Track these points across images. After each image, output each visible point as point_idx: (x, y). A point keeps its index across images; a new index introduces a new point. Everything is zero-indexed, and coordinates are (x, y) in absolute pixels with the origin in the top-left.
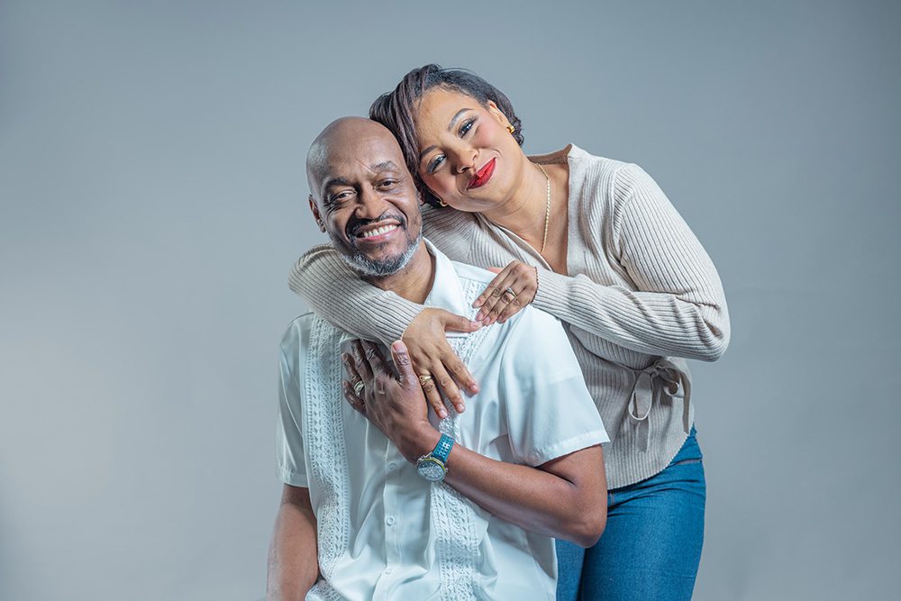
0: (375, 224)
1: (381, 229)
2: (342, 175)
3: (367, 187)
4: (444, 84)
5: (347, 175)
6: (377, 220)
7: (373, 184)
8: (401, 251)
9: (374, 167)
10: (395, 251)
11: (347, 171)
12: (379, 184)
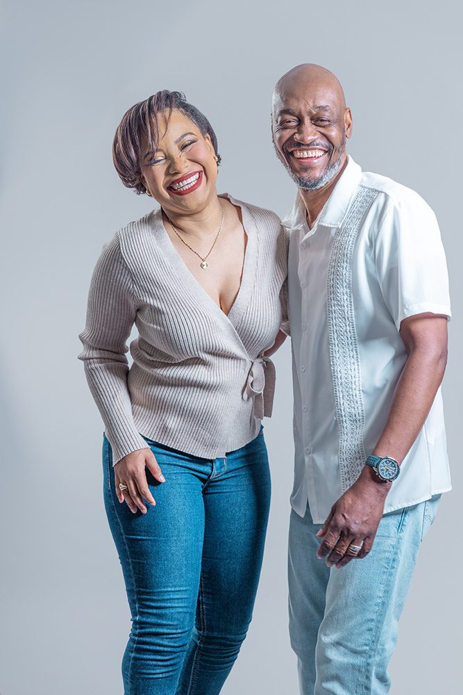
0: (306, 147)
1: (310, 152)
2: (291, 107)
3: (307, 120)
5: (295, 108)
6: (308, 145)
7: (311, 119)
8: (322, 174)
9: (315, 107)
10: (318, 174)
11: (295, 105)
12: (317, 120)
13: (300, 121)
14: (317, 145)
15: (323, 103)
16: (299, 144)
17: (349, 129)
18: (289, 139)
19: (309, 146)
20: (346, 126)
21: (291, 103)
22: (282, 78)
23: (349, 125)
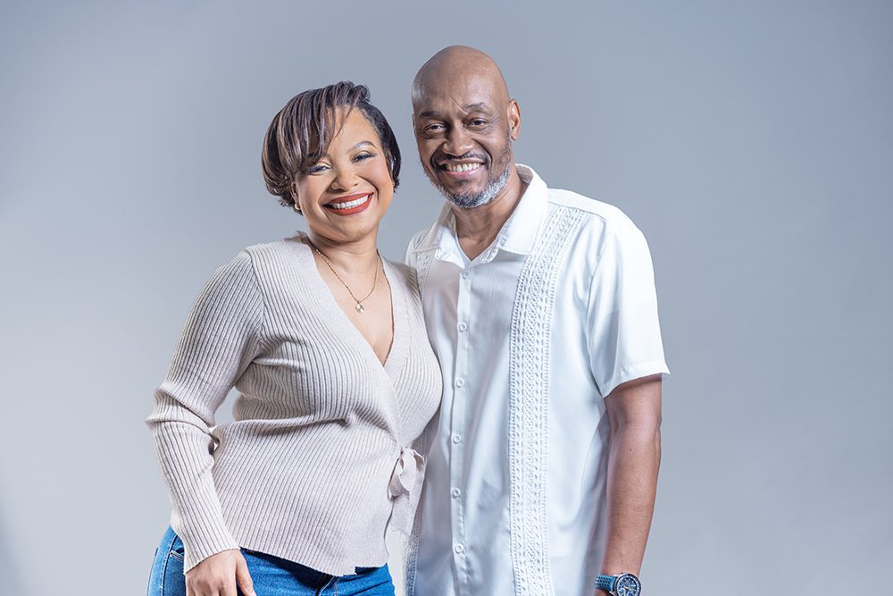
0: (458, 160)
1: (465, 166)
2: (435, 109)
3: (458, 125)
4: (364, 110)
5: (440, 111)
6: (460, 157)
7: (463, 122)
8: (481, 188)
9: (466, 107)
10: (475, 188)
11: (440, 106)
12: (470, 122)
13: (448, 126)
14: (471, 156)
15: (475, 100)
16: (450, 157)
17: (516, 129)
18: (437, 151)
19: (462, 159)
20: (512, 123)
21: (434, 103)
22: (420, 71)
23: (516, 122)
